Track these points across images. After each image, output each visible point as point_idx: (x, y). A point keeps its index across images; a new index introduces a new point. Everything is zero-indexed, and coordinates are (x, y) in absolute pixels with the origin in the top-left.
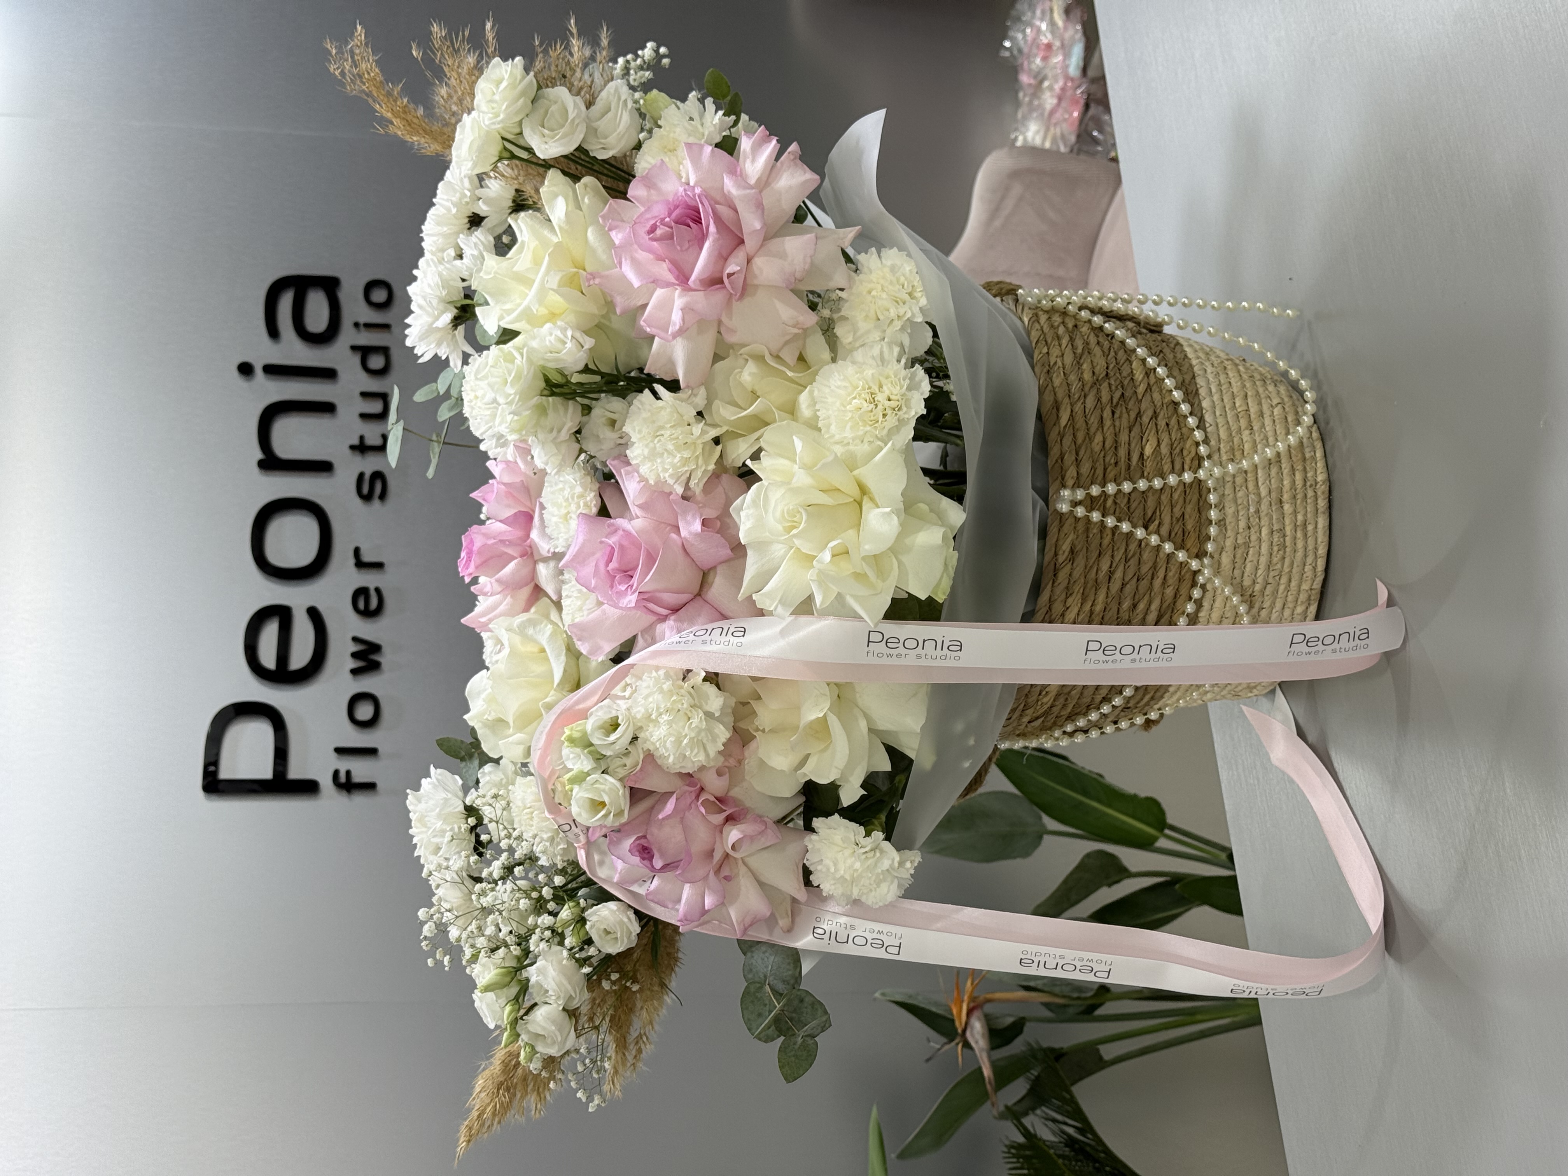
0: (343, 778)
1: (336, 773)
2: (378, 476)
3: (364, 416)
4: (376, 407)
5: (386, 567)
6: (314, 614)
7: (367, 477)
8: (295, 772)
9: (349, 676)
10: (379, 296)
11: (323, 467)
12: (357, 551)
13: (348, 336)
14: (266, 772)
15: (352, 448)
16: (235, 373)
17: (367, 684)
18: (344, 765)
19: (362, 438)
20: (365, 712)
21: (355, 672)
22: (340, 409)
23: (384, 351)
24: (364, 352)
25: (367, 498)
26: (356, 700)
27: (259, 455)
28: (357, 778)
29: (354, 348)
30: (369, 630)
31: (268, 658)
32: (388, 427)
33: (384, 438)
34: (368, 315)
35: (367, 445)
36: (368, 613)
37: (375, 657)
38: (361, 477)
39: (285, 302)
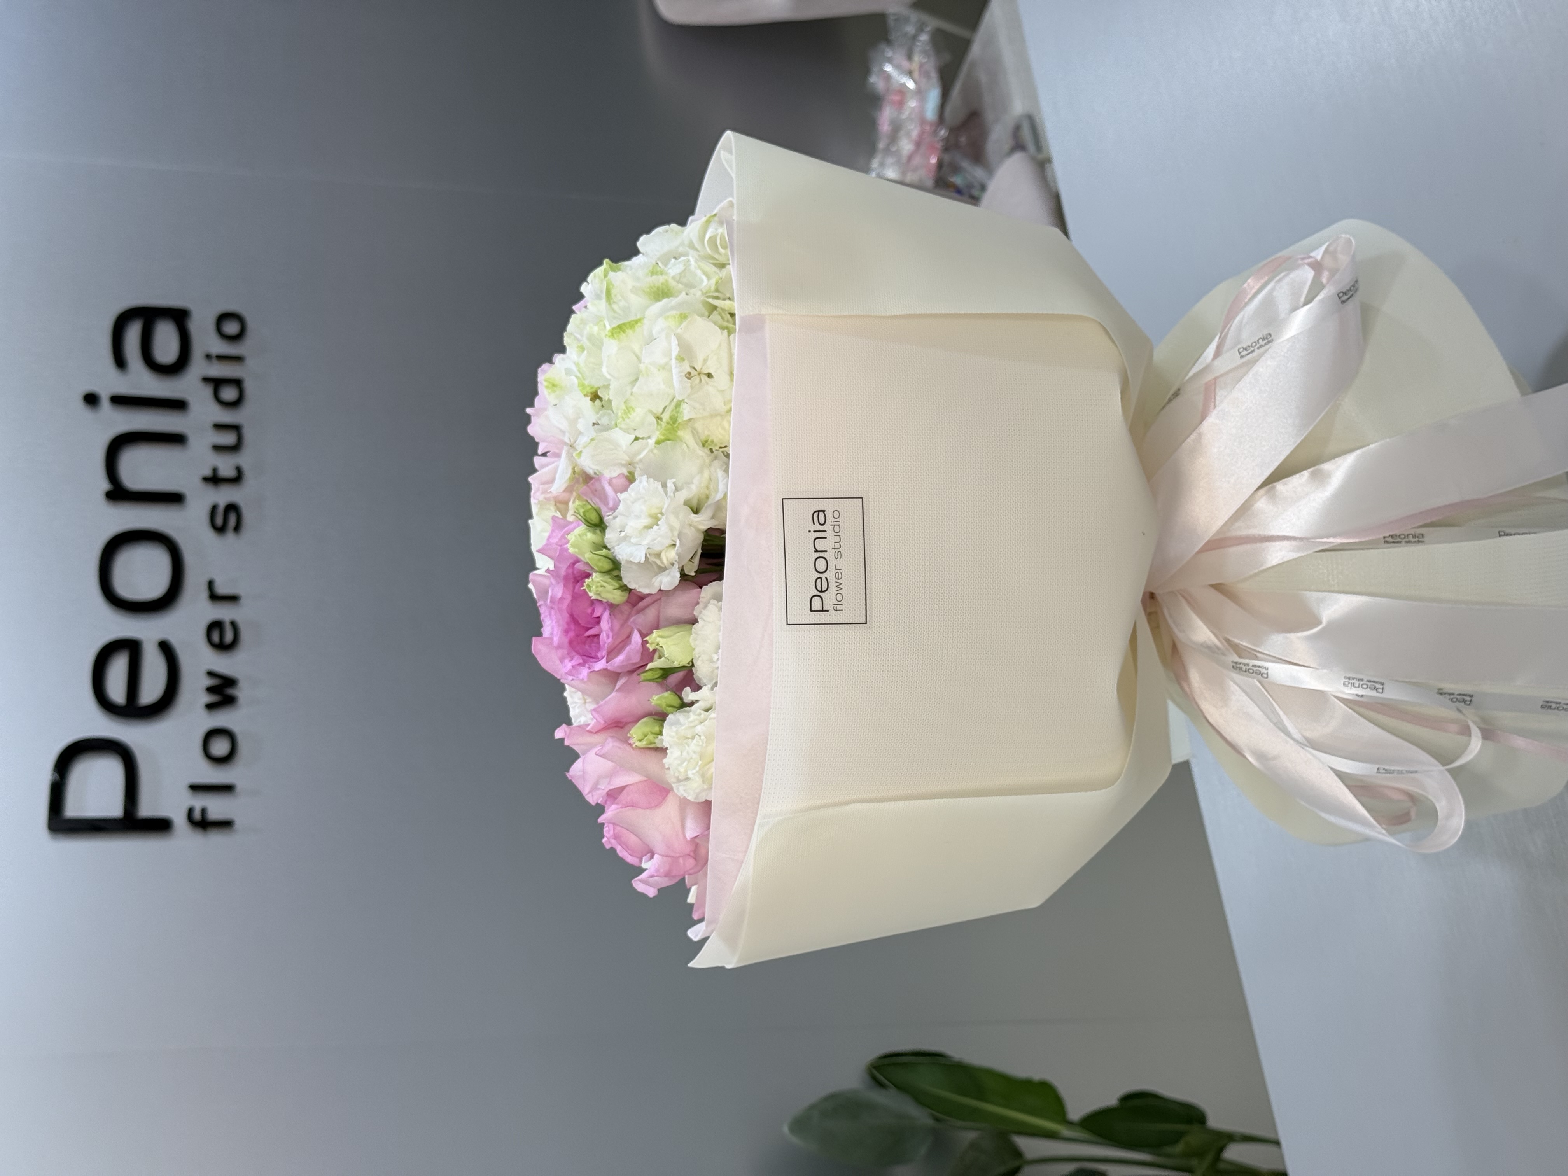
0: (197, 816)
1: (190, 811)
2: (232, 508)
3: (218, 448)
4: (229, 439)
5: (243, 601)
7: (221, 510)
8: (146, 810)
9: (202, 712)
10: (231, 328)
11: (174, 499)
12: (211, 584)
13: (198, 368)
14: (114, 809)
15: (206, 480)
16: (80, 404)
17: (223, 719)
18: (199, 802)
19: (215, 470)
20: (220, 747)
21: (210, 707)
23: (237, 383)
24: (217, 383)
25: (220, 530)
26: (211, 735)
27: (106, 486)
28: (214, 814)
29: (206, 380)
30: (224, 664)
31: (117, 691)
32: (244, 459)
33: (239, 470)
34: (220, 347)
35: (220, 477)
36: (222, 647)
37: (231, 691)
38: (214, 509)
39: (133, 334)
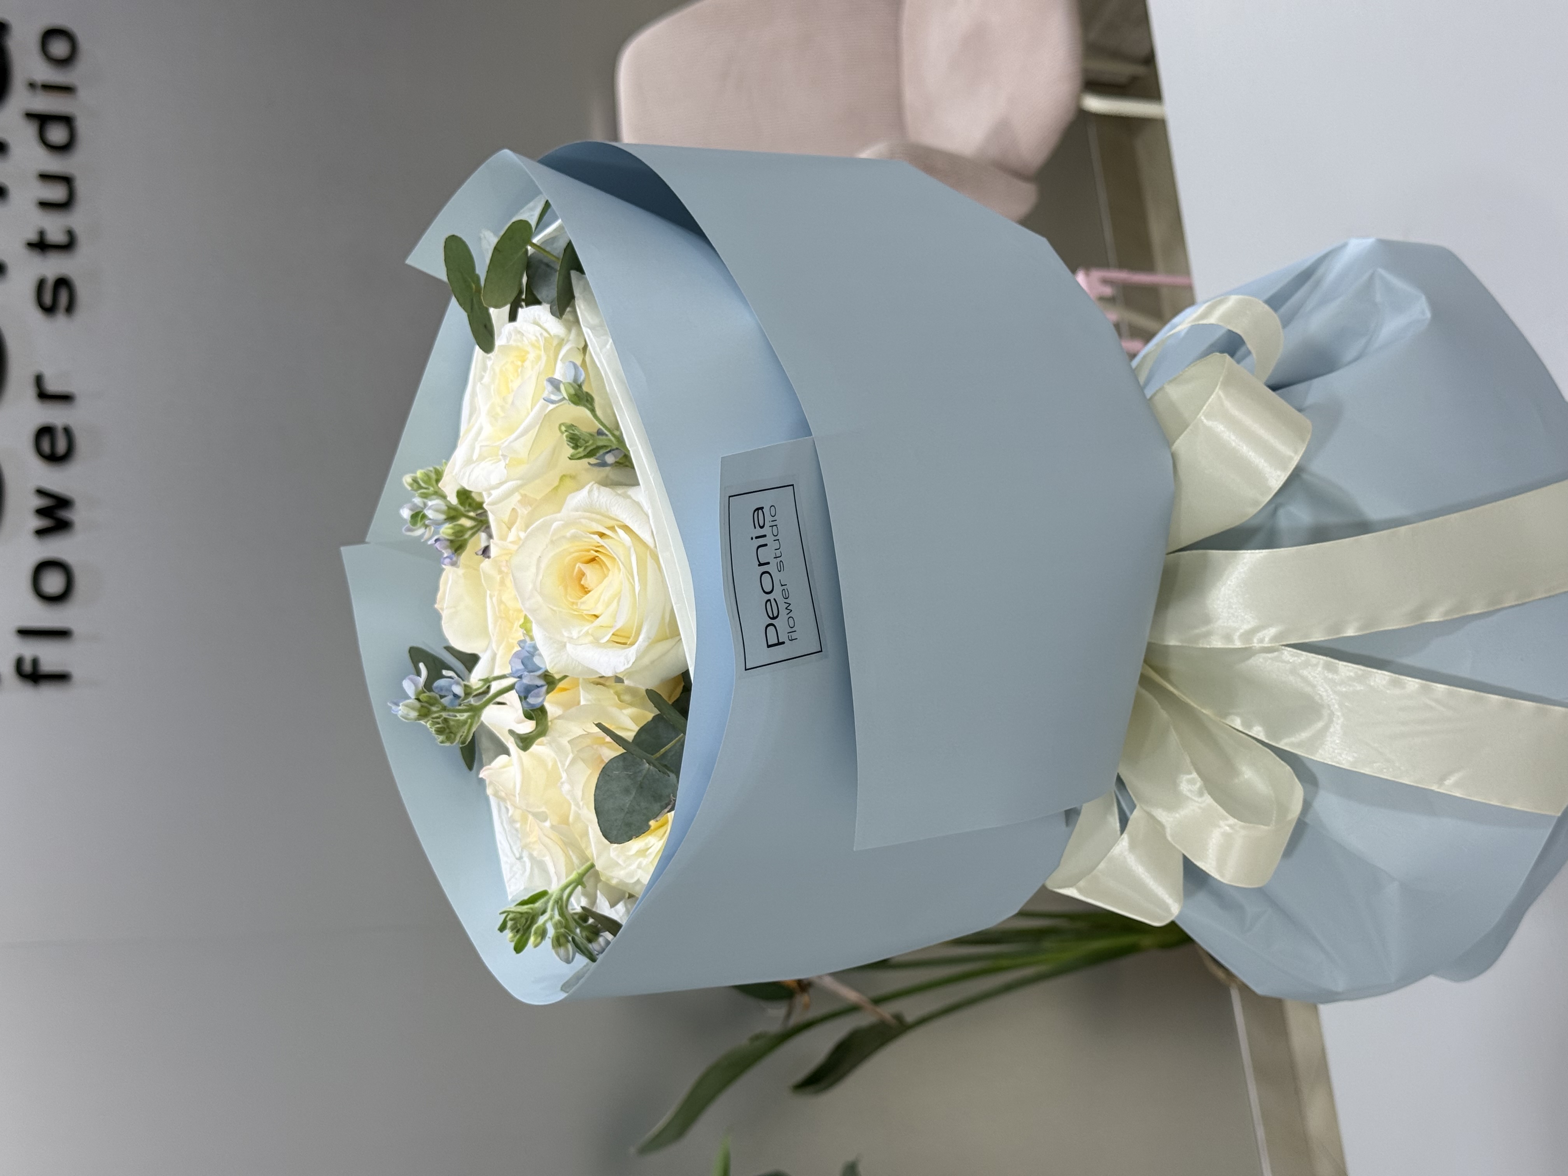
0: (27, 667)
1: (19, 661)
2: (62, 283)
3: (45, 205)
4: (57, 193)
5: (76, 400)
7: (49, 285)
9: (30, 540)
10: (59, 48)
12: (39, 380)
13: (20, 99)
15: (31, 245)
17: (56, 548)
18: (30, 650)
19: (42, 233)
20: (53, 583)
21: (41, 533)
22: (14, 193)
23: (67, 120)
24: (42, 120)
25: (49, 310)
26: (42, 567)
29: (30, 116)
30: (56, 480)
32: (76, 220)
34: (45, 73)
35: (49, 243)
36: (54, 458)
37: (65, 514)
38: (41, 284)
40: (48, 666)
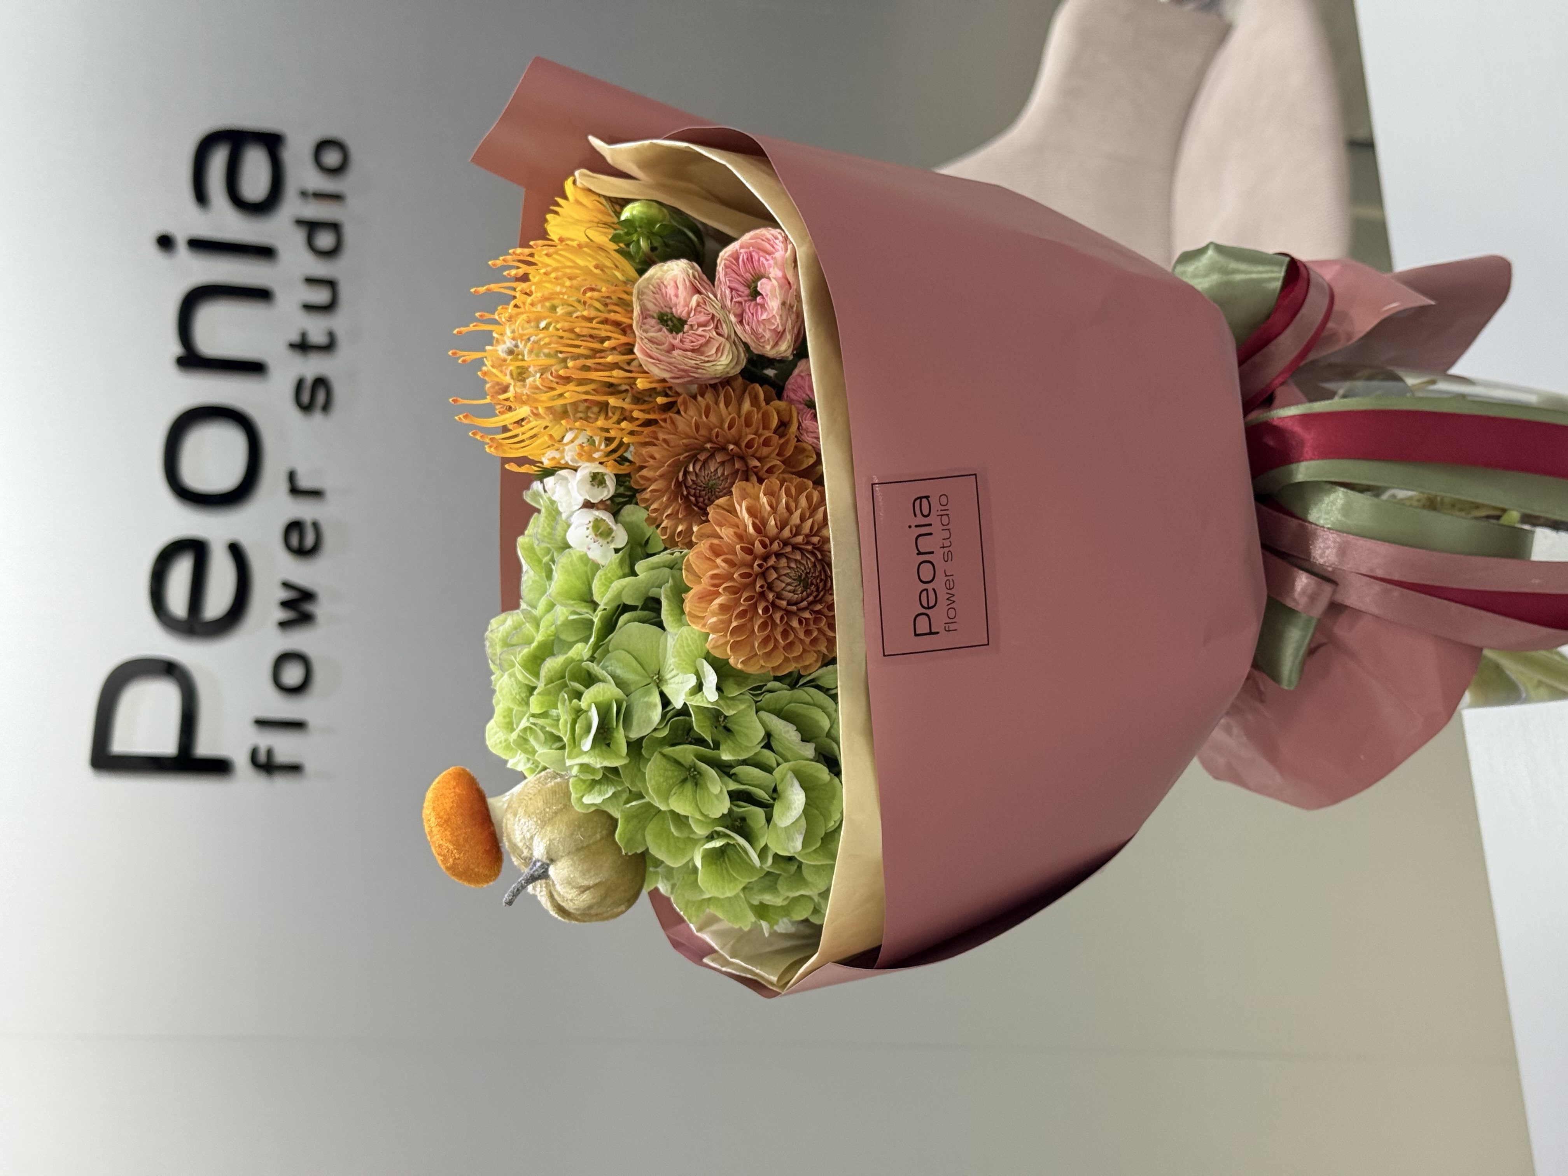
1: (254, 751)
2: (321, 382)
3: (309, 308)
4: (321, 296)
5: (328, 497)
6: (236, 551)
7: (308, 384)
8: (204, 748)
9: (276, 630)
10: (332, 158)
11: (255, 368)
12: (292, 476)
13: (291, 207)
14: (168, 745)
15: (293, 346)
16: (152, 248)
17: (297, 640)
18: (266, 740)
19: (304, 335)
20: (293, 675)
21: (284, 625)
22: (278, 297)
23: (335, 227)
24: (311, 227)
25: (306, 408)
26: (283, 659)
27: (176, 349)
29: (300, 222)
30: (302, 574)
31: (178, 603)
32: (338, 322)
33: (332, 336)
34: (317, 182)
35: (310, 344)
36: (303, 552)
37: (309, 607)
38: (300, 385)
39: (218, 161)
40: (282, 756)
